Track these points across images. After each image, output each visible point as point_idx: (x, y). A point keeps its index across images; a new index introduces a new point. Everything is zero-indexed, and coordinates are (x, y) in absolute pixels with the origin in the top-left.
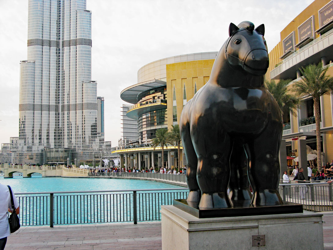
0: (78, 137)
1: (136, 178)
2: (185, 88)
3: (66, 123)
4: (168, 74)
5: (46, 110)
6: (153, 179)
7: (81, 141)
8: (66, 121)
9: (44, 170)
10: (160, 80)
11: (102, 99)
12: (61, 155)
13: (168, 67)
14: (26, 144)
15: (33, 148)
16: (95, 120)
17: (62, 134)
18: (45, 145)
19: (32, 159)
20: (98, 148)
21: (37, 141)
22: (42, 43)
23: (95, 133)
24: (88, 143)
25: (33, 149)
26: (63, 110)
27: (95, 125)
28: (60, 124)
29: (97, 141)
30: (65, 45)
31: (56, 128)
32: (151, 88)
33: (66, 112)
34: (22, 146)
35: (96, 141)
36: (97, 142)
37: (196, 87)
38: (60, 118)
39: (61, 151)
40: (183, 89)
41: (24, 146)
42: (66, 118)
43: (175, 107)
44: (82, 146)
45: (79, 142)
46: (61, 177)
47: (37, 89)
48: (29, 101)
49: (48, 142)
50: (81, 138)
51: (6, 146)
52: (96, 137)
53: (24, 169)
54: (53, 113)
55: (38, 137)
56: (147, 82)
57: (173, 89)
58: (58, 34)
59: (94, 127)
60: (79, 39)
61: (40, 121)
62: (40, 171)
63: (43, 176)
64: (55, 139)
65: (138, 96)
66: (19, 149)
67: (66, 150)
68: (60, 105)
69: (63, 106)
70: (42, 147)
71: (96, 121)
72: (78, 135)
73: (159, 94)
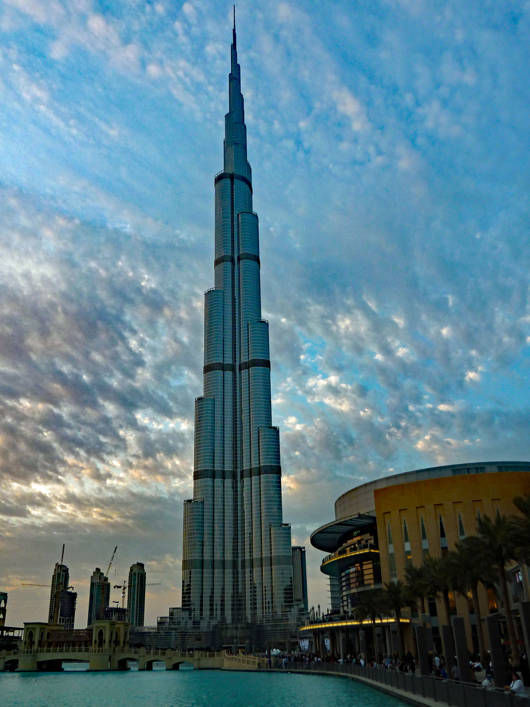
0: (266, 607)
1: (327, 672)
2: (405, 524)
3: (248, 586)
4: (378, 504)
5: (219, 568)
6: (349, 675)
7: (270, 612)
8: (248, 583)
9: (196, 657)
10: (367, 514)
11: (303, 550)
12: (239, 633)
13: (377, 493)
14: (191, 617)
15: (201, 624)
16: (289, 580)
17: (243, 602)
18: (219, 618)
19: (200, 640)
20: (296, 622)
21: (206, 613)
22: (213, 474)
23: (290, 599)
24: (280, 616)
25: (201, 626)
26: (243, 567)
27: (290, 587)
28: (240, 587)
29: (293, 611)
30: (245, 476)
31: (234, 593)
32: (354, 527)
33: (248, 570)
34: (185, 621)
35: (292, 613)
36: (294, 613)
37: (422, 522)
38: (240, 579)
39: (242, 628)
40: (403, 526)
41: (188, 621)
42: (248, 579)
43: (392, 555)
44: (266, 621)
45: (267, 614)
46: (220, 669)
47: (207, 538)
48: (197, 556)
49: (223, 614)
50: (271, 607)
51: (163, 620)
52: (293, 606)
53: (167, 657)
54: (229, 571)
55: (219, 607)
56: (347, 519)
57: (387, 526)
58: (235, 462)
59: (289, 592)
60: (264, 466)
61: (212, 583)
62: (190, 660)
63: (195, 668)
64: (232, 609)
65: (337, 540)
66: (181, 626)
67: (249, 626)
68: (240, 559)
69: (243, 561)
70: (214, 623)
71: (291, 582)
72: (266, 604)
73: (367, 536)
